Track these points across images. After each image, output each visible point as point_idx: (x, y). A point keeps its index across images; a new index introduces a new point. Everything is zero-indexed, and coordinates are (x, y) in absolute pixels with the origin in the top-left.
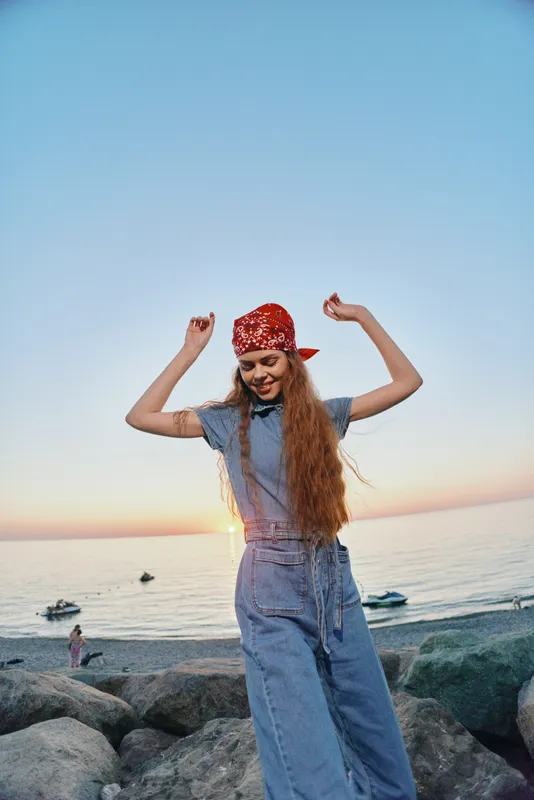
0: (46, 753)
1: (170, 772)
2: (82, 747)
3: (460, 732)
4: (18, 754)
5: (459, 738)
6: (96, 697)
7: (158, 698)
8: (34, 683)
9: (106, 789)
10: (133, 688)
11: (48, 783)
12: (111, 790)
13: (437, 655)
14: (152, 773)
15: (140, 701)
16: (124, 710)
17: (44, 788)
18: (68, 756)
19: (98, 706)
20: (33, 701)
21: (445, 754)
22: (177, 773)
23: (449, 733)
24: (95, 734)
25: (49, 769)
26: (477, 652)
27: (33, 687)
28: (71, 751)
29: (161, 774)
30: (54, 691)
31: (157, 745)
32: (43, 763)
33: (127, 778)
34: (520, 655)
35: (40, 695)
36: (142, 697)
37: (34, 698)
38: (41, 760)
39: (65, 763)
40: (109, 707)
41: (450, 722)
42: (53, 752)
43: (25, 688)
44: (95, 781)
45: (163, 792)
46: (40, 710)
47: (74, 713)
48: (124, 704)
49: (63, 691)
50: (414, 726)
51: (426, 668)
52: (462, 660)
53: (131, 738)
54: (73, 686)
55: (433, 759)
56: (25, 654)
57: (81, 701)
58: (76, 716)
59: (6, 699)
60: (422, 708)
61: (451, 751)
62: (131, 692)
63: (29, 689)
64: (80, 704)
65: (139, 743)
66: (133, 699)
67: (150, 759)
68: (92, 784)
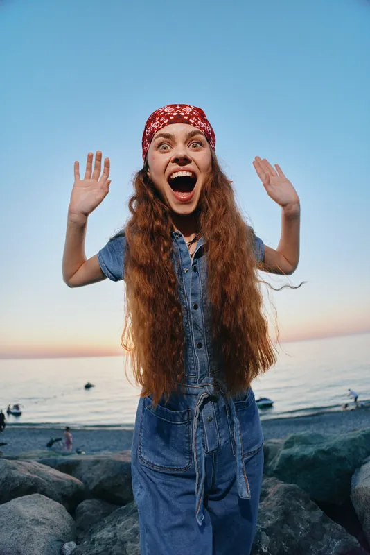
0: (24, 522)
1: (111, 535)
2: (49, 516)
3: (314, 508)
5: (313, 512)
6: (58, 477)
7: (102, 478)
8: (14, 468)
9: (66, 546)
10: (84, 468)
11: (25, 544)
12: (69, 547)
13: (296, 450)
14: (98, 535)
15: (89, 478)
16: (77, 486)
17: (22, 547)
18: (38, 523)
19: (59, 483)
20: (13, 481)
21: (303, 524)
22: (115, 536)
23: (307, 509)
24: (56, 505)
25: (25, 534)
26: (324, 448)
27: (13, 471)
28: (41, 519)
29: (104, 536)
30: (28, 474)
31: (101, 512)
32: (21, 529)
33: (80, 536)
34: (353, 450)
35: (18, 477)
36: (90, 475)
37: (13, 479)
38: (19, 527)
39: (36, 528)
40: (67, 484)
41: (307, 502)
42: (28, 521)
43: (7, 473)
44: (58, 541)
45: (106, 550)
46: (18, 488)
47: (42, 489)
48: (78, 481)
49: (35, 473)
50: (282, 504)
51: (288, 459)
52: (313, 454)
53: (83, 507)
54: (42, 469)
55: (295, 528)
56: (8, 439)
58: (43, 493)
60: (288, 491)
61: (307, 521)
62: (82, 472)
63: (11, 473)
64: (47, 483)
65: (89, 510)
66: (84, 477)
67: (96, 523)
68: (56, 542)
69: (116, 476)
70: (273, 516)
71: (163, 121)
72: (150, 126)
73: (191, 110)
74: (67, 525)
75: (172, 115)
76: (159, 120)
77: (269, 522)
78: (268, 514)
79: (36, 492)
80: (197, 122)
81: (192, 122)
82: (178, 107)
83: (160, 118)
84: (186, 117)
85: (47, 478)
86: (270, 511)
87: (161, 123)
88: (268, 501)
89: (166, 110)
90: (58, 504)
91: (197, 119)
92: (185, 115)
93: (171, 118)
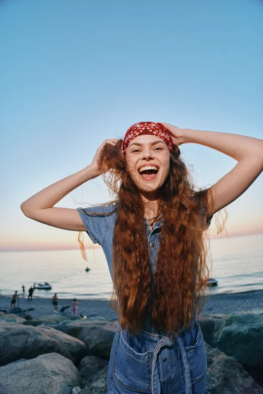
0: (46, 373)
1: (103, 385)
2: (62, 369)
3: (247, 376)
4: (33, 372)
5: (246, 379)
6: (68, 340)
7: (97, 342)
8: (39, 334)
10: (85, 332)
11: (48, 388)
12: (76, 390)
13: (234, 327)
14: (95, 384)
15: (89, 339)
16: (81, 346)
17: (46, 391)
18: (56, 374)
19: (69, 344)
21: (238, 387)
22: (106, 386)
23: (241, 377)
24: (67, 361)
25: (48, 381)
26: (255, 327)
27: (39, 336)
28: (57, 371)
29: (99, 386)
30: (49, 338)
31: (97, 365)
32: (45, 378)
33: (84, 382)
35: (42, 340)
36: (89, 337)
37: (39, 342)
38: (44, 376)
39: (54, 378)
40: (74, 345)
41: (241, 371)
42: (49, 372)
43: (35, 337)
44: (69, 386)
46: (42, 347)
47: (57, 348)
48: (81, 343)
49: (53, 337)
50: (223, 371)
51: (229, 334)
52: (247, 331)
53: (85, 361)
54: (58, 334)
55: (232, 390)
57: (61, 342)
58: (59, 352)
59: (27, 342)
60: (227, 362)
61: (242, 386)
62: (84, 335)
63: (37, 337)
64: (60, 344)
65: (89, 364)
66: (86, 339)
67: (94, 373)
68: (68, 387)
69: (106, 341)
70: (216, 381)
71: (135, 134)
72: (127, 137)
73: (154, 125)
74: (75, 375)
75: (141, 130)
76: (133, 133)
77: (213, 385)
78: (213, 378)
79: (54, 352)
80: (158, 133)
81: (155, 133)
82: (146, 124)
83: (134, 132)
84: (151, 131)
85: (61, 340)
86: (214, 376)
87: (134, 134)
88: (212, 368)
89: (137, 126)
90: (69, 360)
91: (158, 131)
92: (150, 129)
93: (141, 131)
